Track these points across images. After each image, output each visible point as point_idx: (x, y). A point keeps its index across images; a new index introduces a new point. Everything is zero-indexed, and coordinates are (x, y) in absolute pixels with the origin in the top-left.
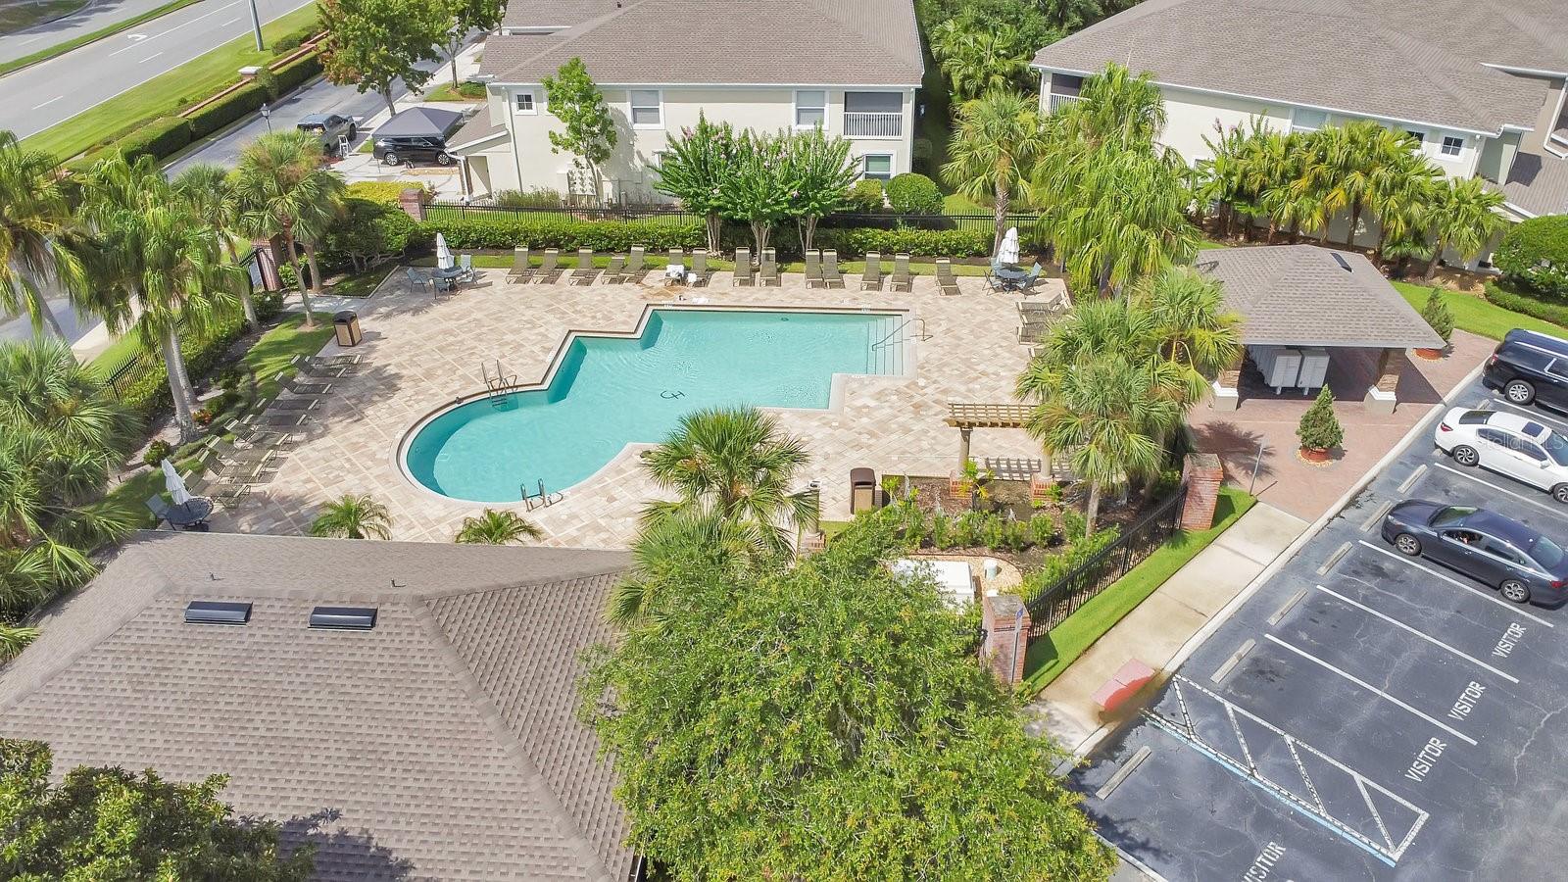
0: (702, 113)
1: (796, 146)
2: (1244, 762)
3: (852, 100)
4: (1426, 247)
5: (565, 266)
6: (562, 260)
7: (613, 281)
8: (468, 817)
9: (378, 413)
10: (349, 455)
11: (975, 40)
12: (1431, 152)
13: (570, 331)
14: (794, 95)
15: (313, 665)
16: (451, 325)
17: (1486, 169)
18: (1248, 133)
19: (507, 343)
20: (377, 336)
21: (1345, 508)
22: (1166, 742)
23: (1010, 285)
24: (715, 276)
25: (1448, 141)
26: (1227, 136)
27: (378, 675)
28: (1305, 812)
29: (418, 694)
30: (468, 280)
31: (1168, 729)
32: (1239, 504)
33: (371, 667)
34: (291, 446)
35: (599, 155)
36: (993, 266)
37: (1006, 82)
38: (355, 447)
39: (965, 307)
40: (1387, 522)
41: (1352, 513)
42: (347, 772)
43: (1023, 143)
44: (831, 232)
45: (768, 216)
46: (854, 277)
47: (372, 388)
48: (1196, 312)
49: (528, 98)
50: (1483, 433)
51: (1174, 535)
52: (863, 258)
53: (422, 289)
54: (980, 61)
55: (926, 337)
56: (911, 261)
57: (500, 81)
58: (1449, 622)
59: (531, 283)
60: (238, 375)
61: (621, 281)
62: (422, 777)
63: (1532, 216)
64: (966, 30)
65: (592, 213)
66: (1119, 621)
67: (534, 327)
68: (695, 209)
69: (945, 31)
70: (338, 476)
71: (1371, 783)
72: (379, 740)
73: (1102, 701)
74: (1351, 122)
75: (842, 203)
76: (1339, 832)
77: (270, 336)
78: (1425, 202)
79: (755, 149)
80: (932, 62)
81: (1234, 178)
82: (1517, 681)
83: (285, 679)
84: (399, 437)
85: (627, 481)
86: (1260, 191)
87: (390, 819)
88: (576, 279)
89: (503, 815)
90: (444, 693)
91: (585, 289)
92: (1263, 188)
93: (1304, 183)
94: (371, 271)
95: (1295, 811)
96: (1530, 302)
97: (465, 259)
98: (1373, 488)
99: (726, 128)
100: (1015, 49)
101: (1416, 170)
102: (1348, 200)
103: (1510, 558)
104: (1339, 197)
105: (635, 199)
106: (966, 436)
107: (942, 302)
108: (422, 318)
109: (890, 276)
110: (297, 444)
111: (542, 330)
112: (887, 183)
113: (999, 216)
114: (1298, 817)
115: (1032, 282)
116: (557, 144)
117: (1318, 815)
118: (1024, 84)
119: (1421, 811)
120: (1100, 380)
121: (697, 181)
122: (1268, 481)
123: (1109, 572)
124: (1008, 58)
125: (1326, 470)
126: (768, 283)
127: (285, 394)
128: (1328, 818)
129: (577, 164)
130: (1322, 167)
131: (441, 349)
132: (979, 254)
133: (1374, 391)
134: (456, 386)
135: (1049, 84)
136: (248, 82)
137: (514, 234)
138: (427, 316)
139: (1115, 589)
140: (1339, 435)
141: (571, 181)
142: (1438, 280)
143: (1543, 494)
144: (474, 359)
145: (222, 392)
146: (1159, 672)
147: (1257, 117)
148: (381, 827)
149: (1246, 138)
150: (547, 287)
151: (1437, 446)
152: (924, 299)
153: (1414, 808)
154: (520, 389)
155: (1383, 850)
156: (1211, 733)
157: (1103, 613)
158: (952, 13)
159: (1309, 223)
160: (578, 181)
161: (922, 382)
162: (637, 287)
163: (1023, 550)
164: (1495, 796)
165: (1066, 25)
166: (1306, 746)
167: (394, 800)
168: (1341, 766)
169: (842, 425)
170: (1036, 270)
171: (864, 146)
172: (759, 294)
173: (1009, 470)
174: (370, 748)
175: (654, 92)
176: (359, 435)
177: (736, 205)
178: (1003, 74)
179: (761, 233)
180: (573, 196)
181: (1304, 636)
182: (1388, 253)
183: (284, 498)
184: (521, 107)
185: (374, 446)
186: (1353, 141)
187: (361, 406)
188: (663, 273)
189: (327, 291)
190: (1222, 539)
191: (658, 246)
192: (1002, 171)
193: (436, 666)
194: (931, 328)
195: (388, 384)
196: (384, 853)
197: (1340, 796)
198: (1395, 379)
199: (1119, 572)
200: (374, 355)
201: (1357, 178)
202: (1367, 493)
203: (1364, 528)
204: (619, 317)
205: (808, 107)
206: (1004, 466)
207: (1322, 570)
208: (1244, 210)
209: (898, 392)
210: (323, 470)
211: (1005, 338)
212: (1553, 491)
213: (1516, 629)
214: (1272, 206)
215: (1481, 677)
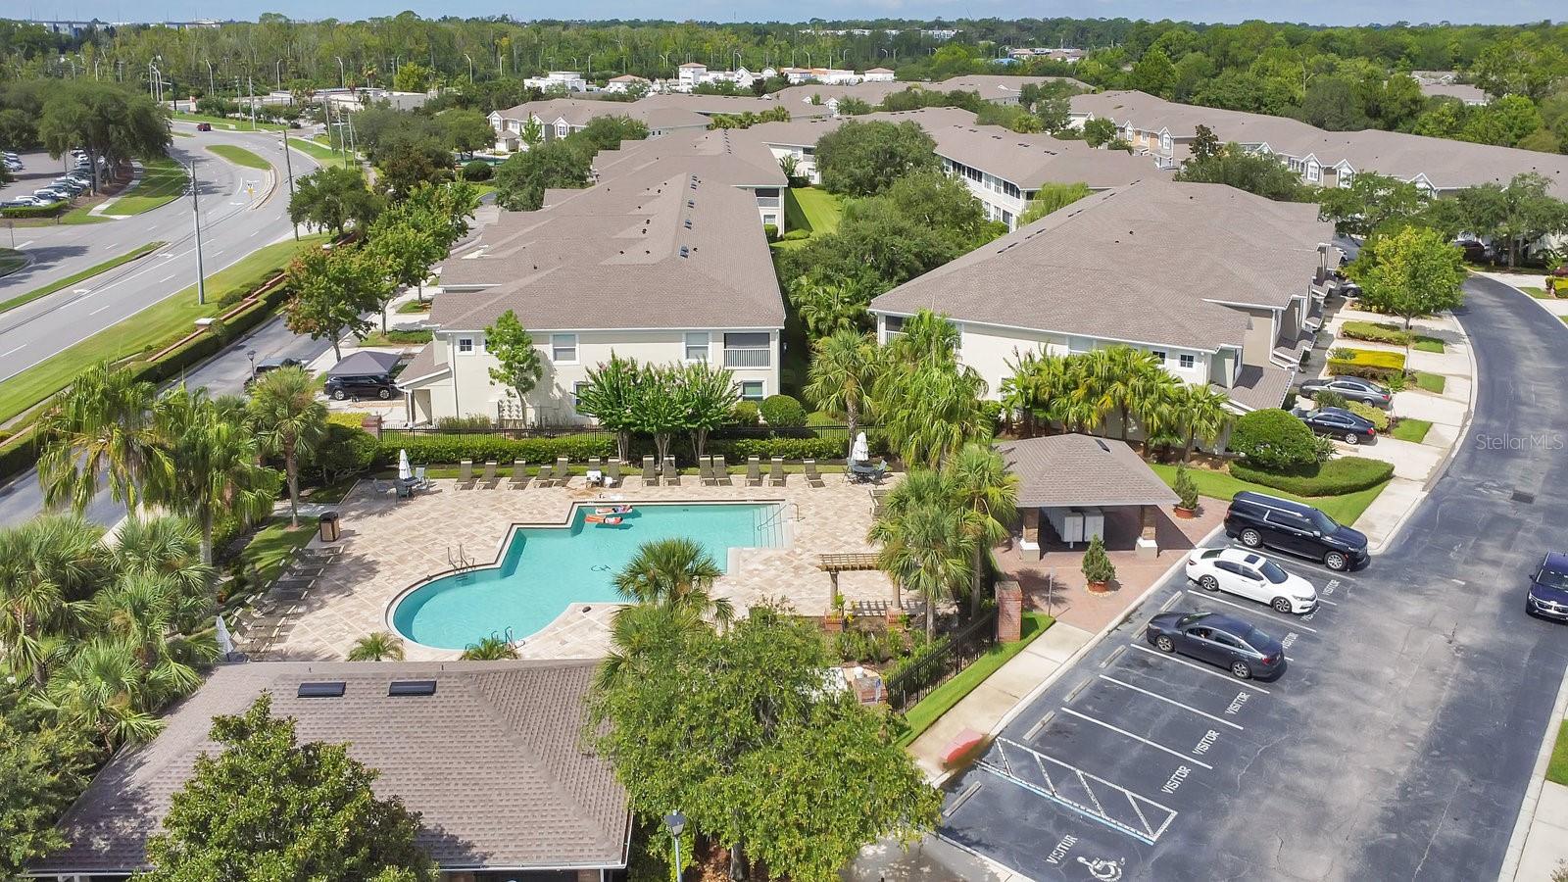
0: (613, 351)
1: (688, 375)
2: (1048, 788)
3: (729, 339)
4: (1179, 437)
5: (502, 476)
6: (500, 471)
7: (543, 485)
8: (511, 811)
9: (363, 590)
10: (345, 620)
11: (825, 291)
12: (1172, 366)
13: (513, 524)
14: (684, 336)
15: (392, 720)
16: (414, 522)
17: (1216, 378)
18: (1038, 357)
19: (463, 535)
20: (352, 533)
21: (1121, 623)
22: (991, 779)
23: (863, 478)
24: (626, 480)
25: (1183, 358)
26: (1022, 360)
27: (440, 724)
28: (1091, 816)
29: (469, 735)
30: (424, 488)
31: (993, 771)
32: (1042, 623)
33: (435, 719)
34: (297, 616)
35: (525, 387)
36: (850, 464)
37: (851, 323)
38: (349, 614)
39: (830, 496)
40: (1149, 630)
41: (1127, 627)
42: (423, 788)
43: (864, 368)
44: (718, 442)
45: (668, 430)
46: (739, 478)
47: (355, 572)
48: (987, 475)
49: (469, 342)
50: (1217, 564)
51: (995, 646)
52: (745, 462)
53: (382, 497)
54: (830, 307)
55: (800, 518)
56: (784, 463)
57: (447, 329)
58: (1195, 694)
59: (475, 489)
60: (243, 564)
61: (550, 485)
62: (477, 788)
63: (1252, 410)
64: (817, 283)
65: (518, 433)
66: (955, 704)
67: (482, 522)
68: (609, 426)
69: (799, 285)
70: (340, 636)
71: (1137, 796)
72: (444, 766)
73: (945, 757)
74: (1109, 346)
75: (725, 419)
76: (1115, 827)
77: (260, 536)
78: (1172, 404)
79: (657, 378)
80: (791, 309)
81: (1030, 391)
82: (1242, 728)
83: (374, 730)
84: (385, 605)
85: (574, 629)
86: (1050, 399)
87: (456, 816)
88: (512, 485)
89: (535, 808)
90: (488, 733)
91: (520, 493)
92: (1052, 397)
93: (1081, 392)
94: (338, 483)
95: (1084, 816)
96: (1261, 475)
97: (420, 471)
98: (1141, 610)
99: (633, 361)
100: (857, 297)
101: (1162, 379)
102: (1115, 404)
103: (1233, 645)
104: (1107, 402)
105: (554, 423)
106: (834, 578)
107: (811, 494)
108: (388, 518)
109: (768, 475)
110: (302, 614)
111: (489, 524)
112: (761, 403)
113: (851, 426)
114: (1086, 819)
115: (880, 475)
116: (494, 377)
117: (1100, 817)
118: (866, 325)
119: (1172, 811)
120: (923, 521)
121: (611, 404)
122: (1063, 607)
123: (947, 673)
124: (851, 304)
125: (1107, 598)
126: (670, 483)
127: (286, 577)
128: (1109, 819)
129: (509, 394)
130: (1093, 379)
131: (407, 541)
132: (838, 456)
133: (1140, 541)
134: (426, 567)
135: (883, 325)
136: (202, 332)
137: (458, 450)
138: (391, 517)
139: (952, 683)
140: (1111, 570)
141: (500, 409)
142: (1194, 463)
143: (1266, 608)
144: (437, 547)
145: (231, 578)
146: (985, 736)
147: (1043, 345)
148: (450, 822)
149: (1037, 360)
150: (489, 491)
151: (1190, 579)
152: (796, 491)
153: (1167, 809)
154: (478, 568)
155: (1145, 836)
156: (1024, 772)
157: (943, 699)
158: (805, 270)
159: (1089, 423)
160: (506, 408)
161: (799, 551)
162: (564, 489)
163: (882, 662)
164: (1224, 799)
165: (896, 278)
166: (1091, 776)
167: (458, 804)
168: (1117, 787)
169: (739, 583)
170: (883, 465)
171: (742, 374)
172: (663, 492)
173: (870, 609)
174: (439, 771)
175: (572, 336)
176: (352, 606)
177: (643, 421)
178: (848, 317)
179: (663, 444)
180: (501, 420)
181: (1090, 708)
182: (1152, 443)
183: (298, 653)
184: (462, 349)
185: (365, 613)
186: (1111, 359)
187: (349, 585)
188: (584, 479)
189: (305, 500)
190: (1029, 648)
191: (580, 458)
192: (850, 389)
193: (481, 716)
194: (804, 512)
195: (370, 569)
196: (454, 838)
197: (1115, 805)
198: (1153, 530)
199: (953, 674)
200: (353, 547)
201: (1118, 386)
202: (1138, 613)
203: (1135, 636)
204: (551, 512)
205: (696, 345)
206: (865, 607)
207: (1104, 664)
208: (1041, 415)
209: (780, 559)
210: (327, 632)
211: (863, 517)
212: (1272, 605)
213: (1243, 696)
214: (1059, 411)
215: (1216, 727)
